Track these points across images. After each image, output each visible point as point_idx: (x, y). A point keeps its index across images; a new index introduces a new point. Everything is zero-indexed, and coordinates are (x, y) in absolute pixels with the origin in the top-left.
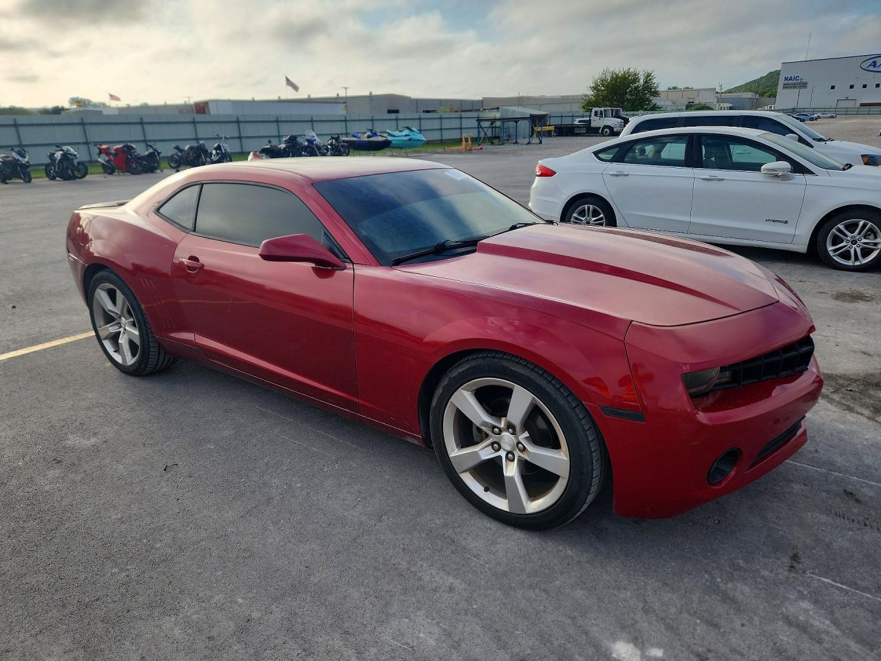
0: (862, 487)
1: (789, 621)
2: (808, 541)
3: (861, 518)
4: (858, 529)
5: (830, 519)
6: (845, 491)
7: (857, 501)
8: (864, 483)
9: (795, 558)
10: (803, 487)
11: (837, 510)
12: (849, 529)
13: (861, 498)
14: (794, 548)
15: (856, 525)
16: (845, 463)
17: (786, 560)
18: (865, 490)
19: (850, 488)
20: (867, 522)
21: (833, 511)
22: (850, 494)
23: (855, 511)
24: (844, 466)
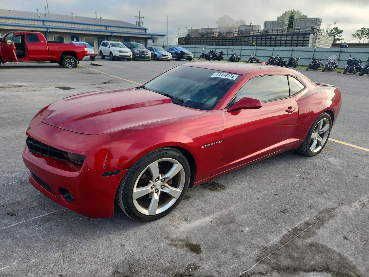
0: (9, 222)
1: (17, 172)
2: (21, 189)
3: (6, 207)
4: (5, 203)
5: (16, 200)
6: (15, 215)
7: (8, 214)
8: (8, 225)
9: (22, 183)
10: (32, 206)
11: (15, 205)
12: (8, 201)
13: (7, 216)
14: (24, 185)
15: (6, 204)
16: (21, 230)
17: (24, 181)
18: (7, 221)
19: (14, 218)
20: (3, 207)
21: (17, 203)
22: (13, 215)
23: (9, 209)
24: (21, 229)
